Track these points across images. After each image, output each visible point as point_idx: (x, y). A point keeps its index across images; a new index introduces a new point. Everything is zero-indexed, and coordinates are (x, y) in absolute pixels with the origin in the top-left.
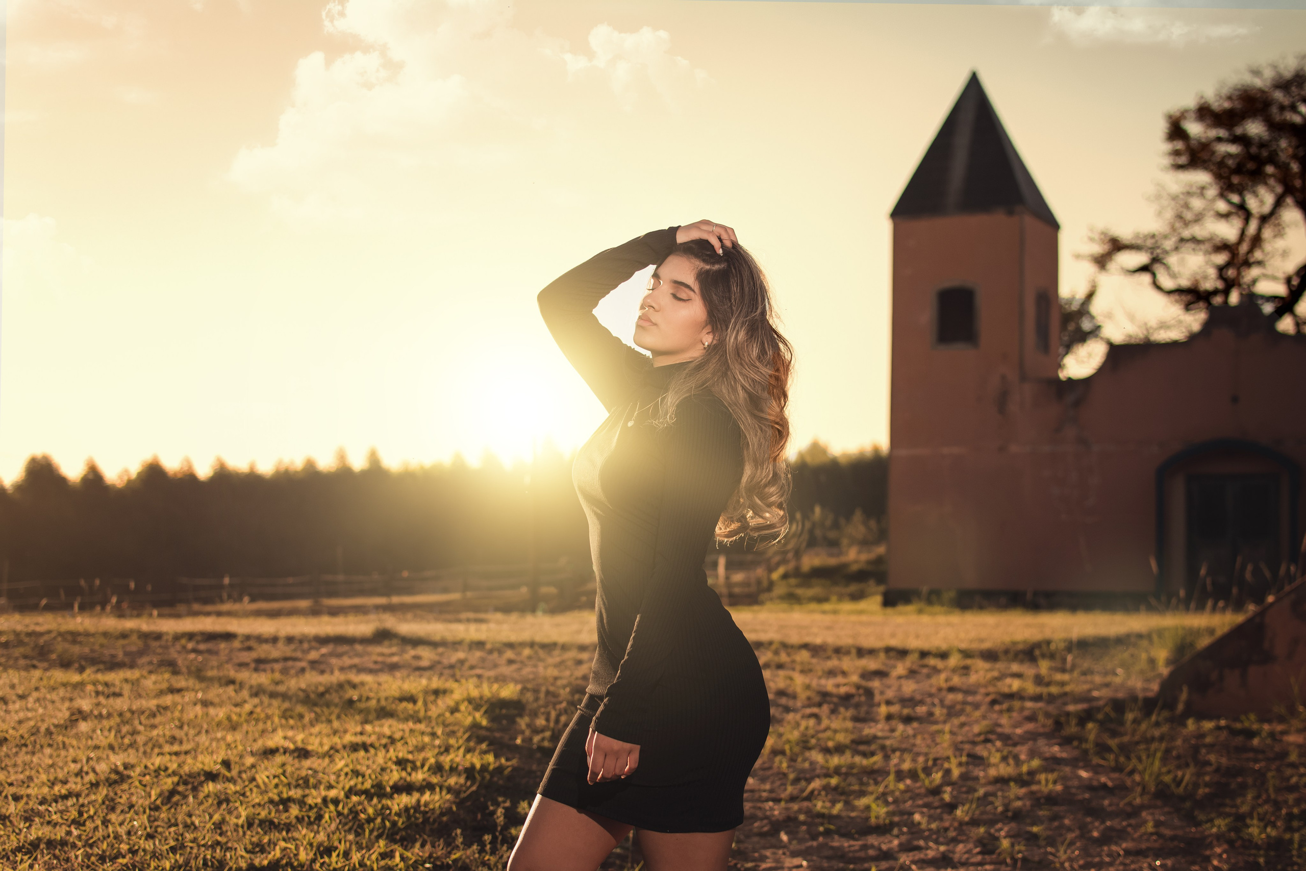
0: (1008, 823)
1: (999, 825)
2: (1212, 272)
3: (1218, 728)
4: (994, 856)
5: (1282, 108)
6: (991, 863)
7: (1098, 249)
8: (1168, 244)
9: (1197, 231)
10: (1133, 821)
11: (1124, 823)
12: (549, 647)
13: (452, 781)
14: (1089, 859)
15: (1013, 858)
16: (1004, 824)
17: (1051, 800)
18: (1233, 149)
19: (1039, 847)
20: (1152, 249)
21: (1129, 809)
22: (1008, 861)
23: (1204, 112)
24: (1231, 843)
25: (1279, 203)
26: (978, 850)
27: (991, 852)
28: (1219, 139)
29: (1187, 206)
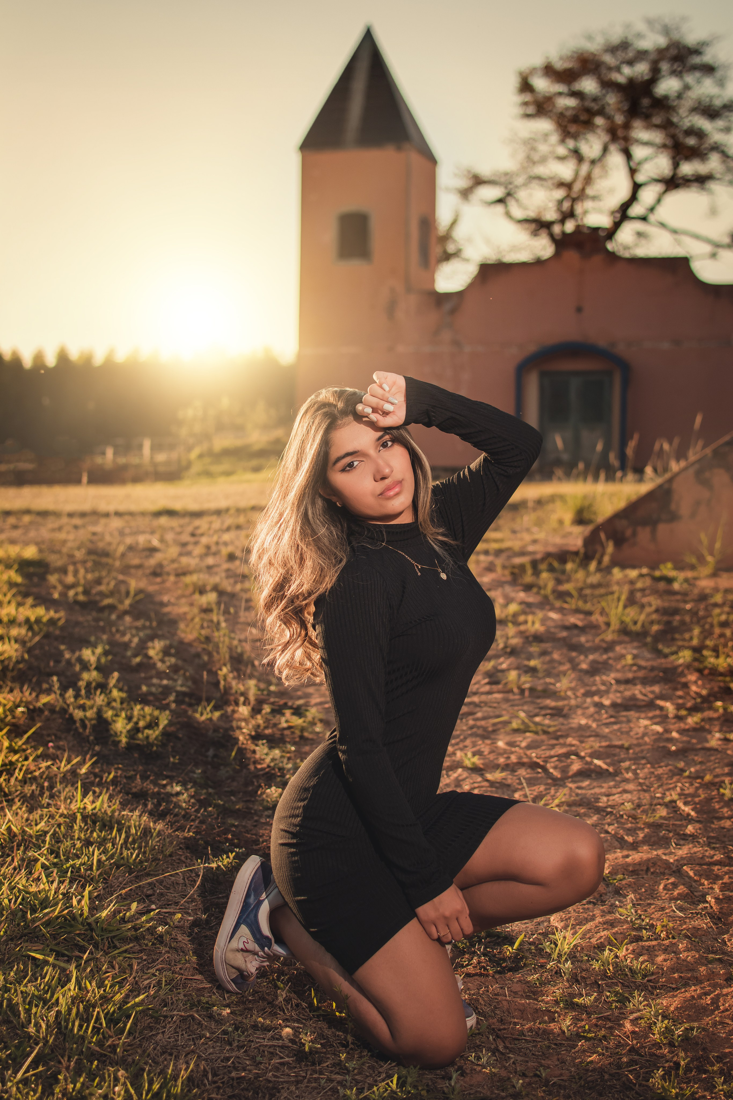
0: (509, 658)
1: (502, 659)
2: (552, 206)
3: (641, 576)
4: (500, 686)
5: (610, 69)
6: (499, 692)
7: (464, 183)
8: (520, 180)
9: (541, 170)
10: (611, 654)
11: (605, 657)
12: (44, 514)
13: (14, 632)
14: (588, 688)
15: (519, 688)
16: (506, 659)
17: (537, 638)
18: (571, 102)
19: (540, 679)
20: (506, 185)
21: (604, 645)
22: (516, 690)
23: (549, 71)
24: (700, 671)
25: (605, 149)
26: (487, 680)
27: (497, 683)
28: (560, 94)
29: (534, 149)
